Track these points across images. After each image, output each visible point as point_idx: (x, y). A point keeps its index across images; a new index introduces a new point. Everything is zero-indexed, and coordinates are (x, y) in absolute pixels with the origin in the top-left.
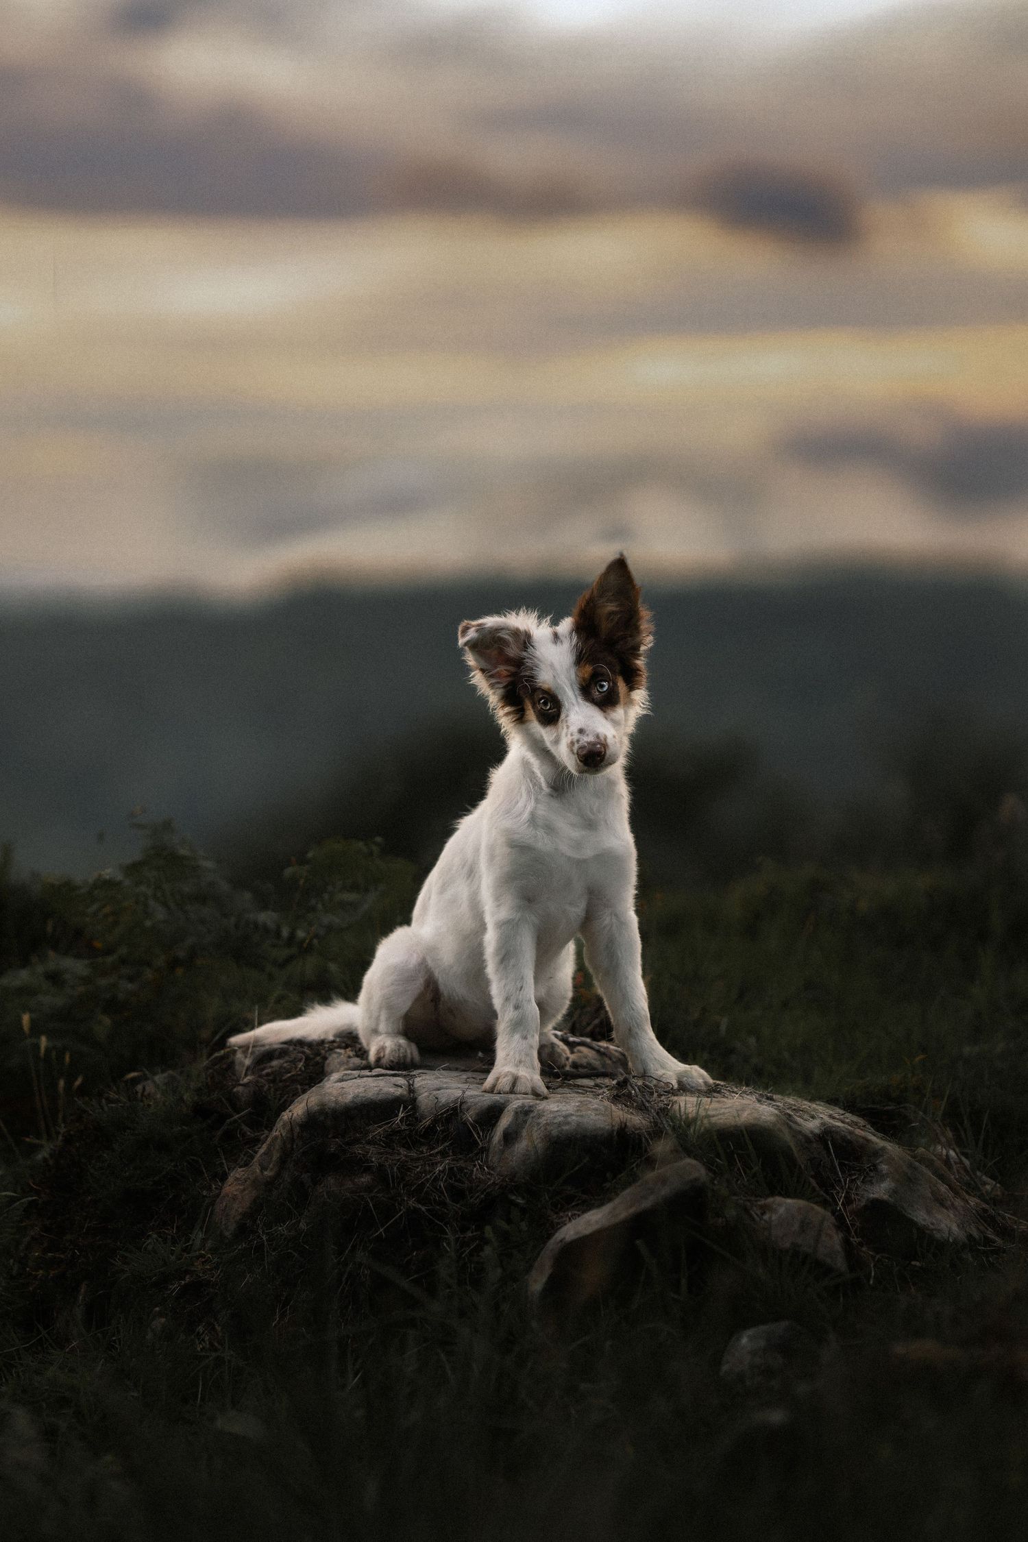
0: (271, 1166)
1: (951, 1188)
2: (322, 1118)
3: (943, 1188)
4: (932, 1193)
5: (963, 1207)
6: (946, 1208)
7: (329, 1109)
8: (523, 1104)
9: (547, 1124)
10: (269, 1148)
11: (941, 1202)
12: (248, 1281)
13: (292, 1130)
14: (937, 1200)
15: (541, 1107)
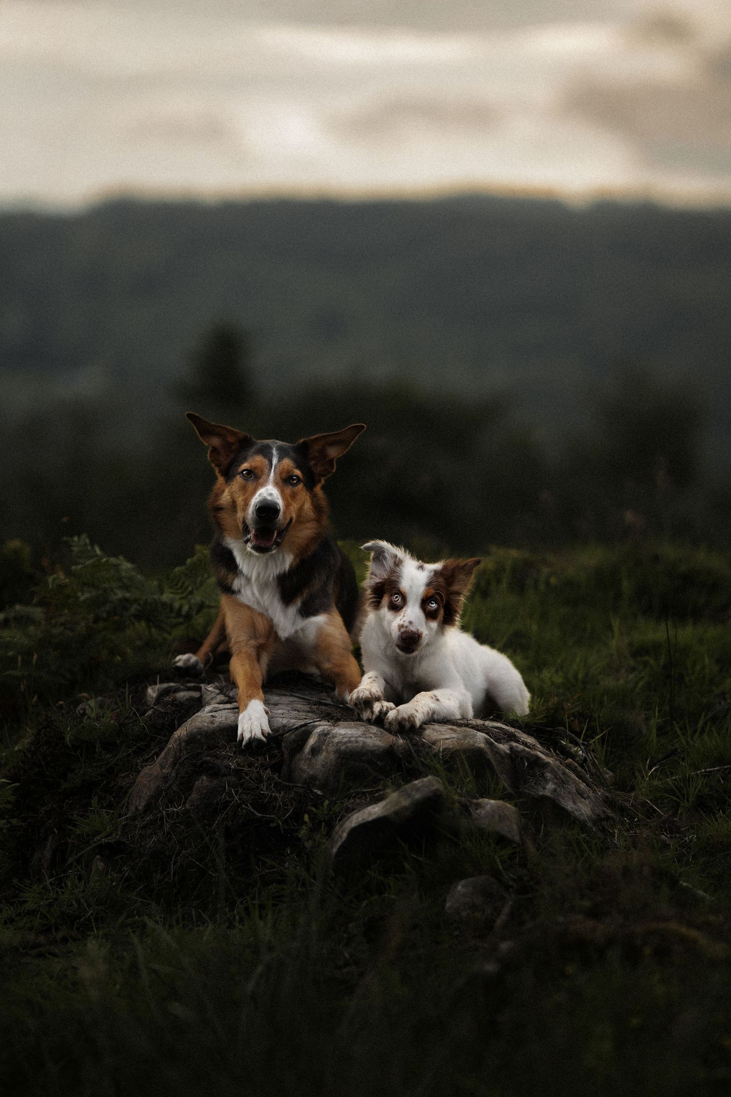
0: (167, 766)
1: (588, 785)
2: (199, 737)
3: (583, 786)
4: (576, 790)
5: (594, 796)
6: (585, 799)
7: (204, 731)
8: (323, 729)
9: (338, 742)
10: (166, 755)
11: (581, 794)
12: (154, 840)
13: (180, 744)
14: (580, 794)
15: (334, 732)
